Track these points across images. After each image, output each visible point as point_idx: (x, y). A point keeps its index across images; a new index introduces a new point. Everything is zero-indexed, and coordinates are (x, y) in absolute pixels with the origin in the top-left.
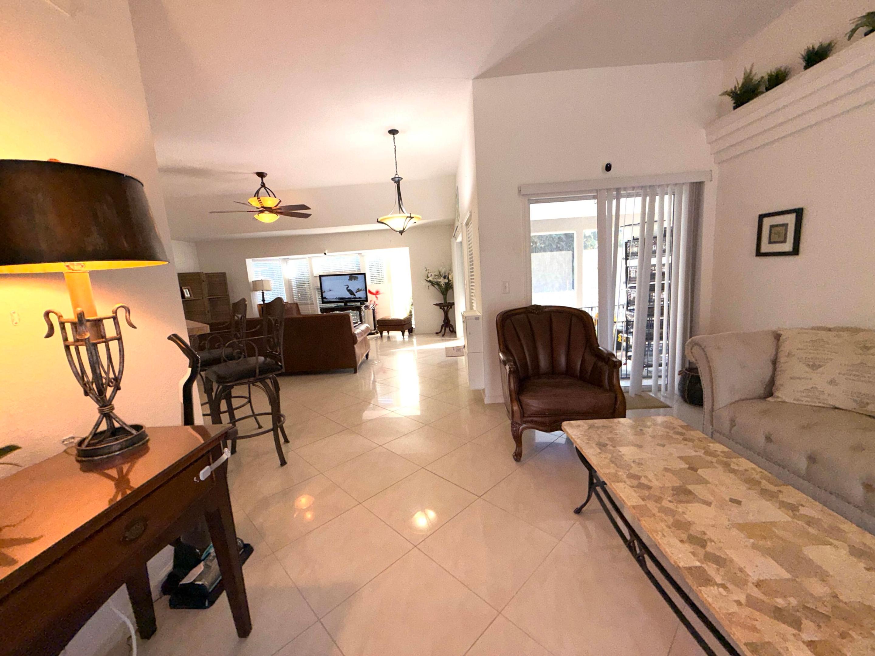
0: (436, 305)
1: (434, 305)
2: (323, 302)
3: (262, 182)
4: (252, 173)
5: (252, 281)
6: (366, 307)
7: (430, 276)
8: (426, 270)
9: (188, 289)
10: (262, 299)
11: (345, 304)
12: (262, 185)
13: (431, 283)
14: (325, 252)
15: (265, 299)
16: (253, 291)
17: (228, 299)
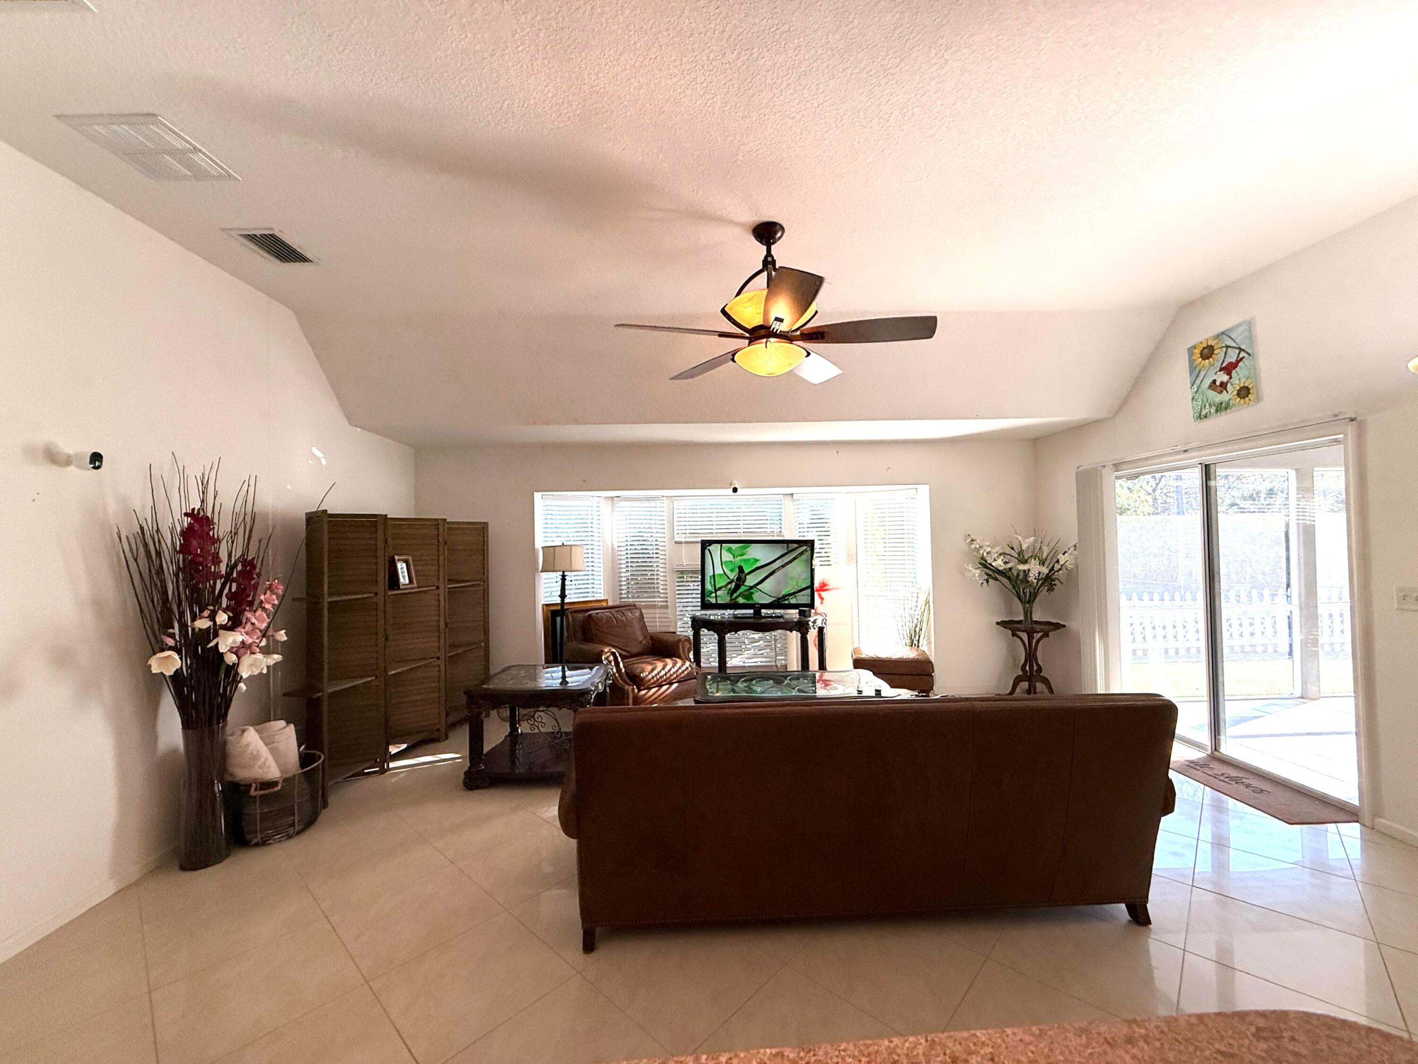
0: (1003, 624)
1: (998, 623)
2: (705, 605)
3: (770, 255)
5: (543, 548)
6: (814, 622)
7: (985, 555)
8: (972, 540)
9: (406, 562)
10: (559, 593)
11: (757, 613)
12: (766, 263)
13: (990, 573)
14: (737, 486)
15: (567, 592)
16: (541, 572)
17: (486, 592)
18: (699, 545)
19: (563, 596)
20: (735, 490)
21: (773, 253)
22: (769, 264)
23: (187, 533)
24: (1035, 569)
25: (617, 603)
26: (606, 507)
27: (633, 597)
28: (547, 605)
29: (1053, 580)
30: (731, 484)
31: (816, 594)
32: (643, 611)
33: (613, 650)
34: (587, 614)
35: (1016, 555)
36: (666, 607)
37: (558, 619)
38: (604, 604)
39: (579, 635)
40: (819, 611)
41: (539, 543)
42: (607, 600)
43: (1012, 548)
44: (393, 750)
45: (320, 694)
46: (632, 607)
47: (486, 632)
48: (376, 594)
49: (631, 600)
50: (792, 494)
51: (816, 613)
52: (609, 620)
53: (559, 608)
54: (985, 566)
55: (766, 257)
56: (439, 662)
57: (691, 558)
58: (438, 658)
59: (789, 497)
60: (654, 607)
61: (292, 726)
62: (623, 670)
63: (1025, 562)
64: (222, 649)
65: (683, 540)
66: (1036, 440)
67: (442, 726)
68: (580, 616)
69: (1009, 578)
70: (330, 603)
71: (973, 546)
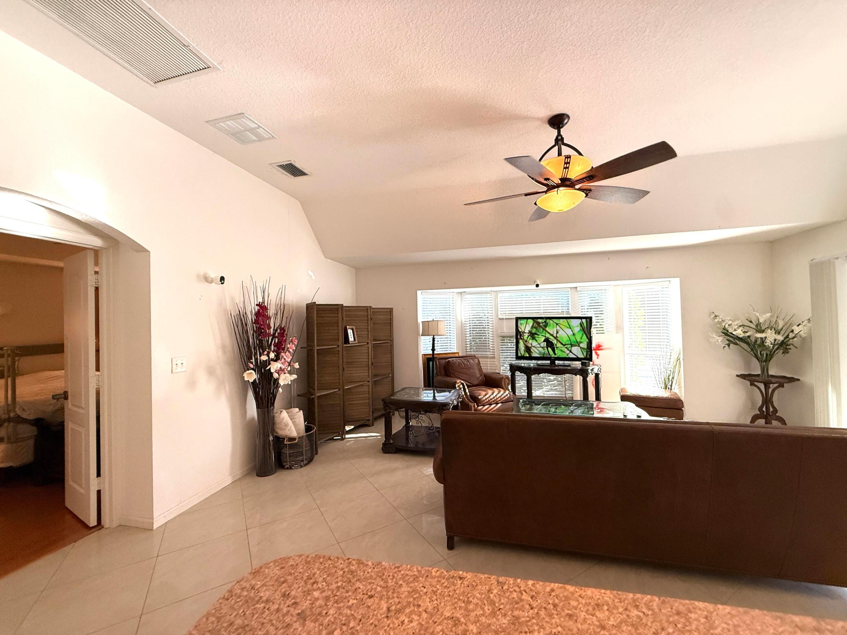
0: (743, 376)
1: (737, 376)
2: (518, 358)
3: (559, 134)
5: (422, 322)
6: (592, 370)
7: (727, 326)
8: (716, 316)
9: (352, 329)
10: (431, 348)
11: (553, 362)
12: (557, 140)
13: (731, 339)
14: (539, 283)
15: (435, 348)
16: (422, 335)
17: (392, 346)
18: (515, 320)
19: (433, 350)
20: (537, 286)
21: (562, 133)
22: (559, 141)
23: (258, 314)
24: (771, 337)
25: (464, 355)
26: (457, 298)
27: (474, 351)
28: (424, 355)
29: (788, 345)
30: (535, 282)
31: (593, 352)
32: (480, 360)
33: (462, 382)
34: (447, 360)
35: (754, 327)
36: (494, 358)
37: (431, 363)
38: (457, 355)
39: (443, 371)
40: (595, 363)
41: (420, 320)
42: (458, 353)
43: (751, 322)
44: (347, 428)
45: (314, 396)
46: (473, 357)
48: (338, 346)
49: (473, 353)
50: (576, 288)
51: (593, 364)
52: (460, 364)
53: (431, 356)
54: (726, 334)
55: (557, 137)
56: (368, 384)
57: (509, 328)
58: (368, 381)
59: (575, 289)
60: (487, 357)
61: (302, 411)
62: (468, 394)
63: (763, 332)
64: (272, 370)
65: (504, 317)
66: (771, 242)
67: (371, 418)
68: (443, 361)
69: (748, 343)
70: (317, 350)
71: (716, 320)
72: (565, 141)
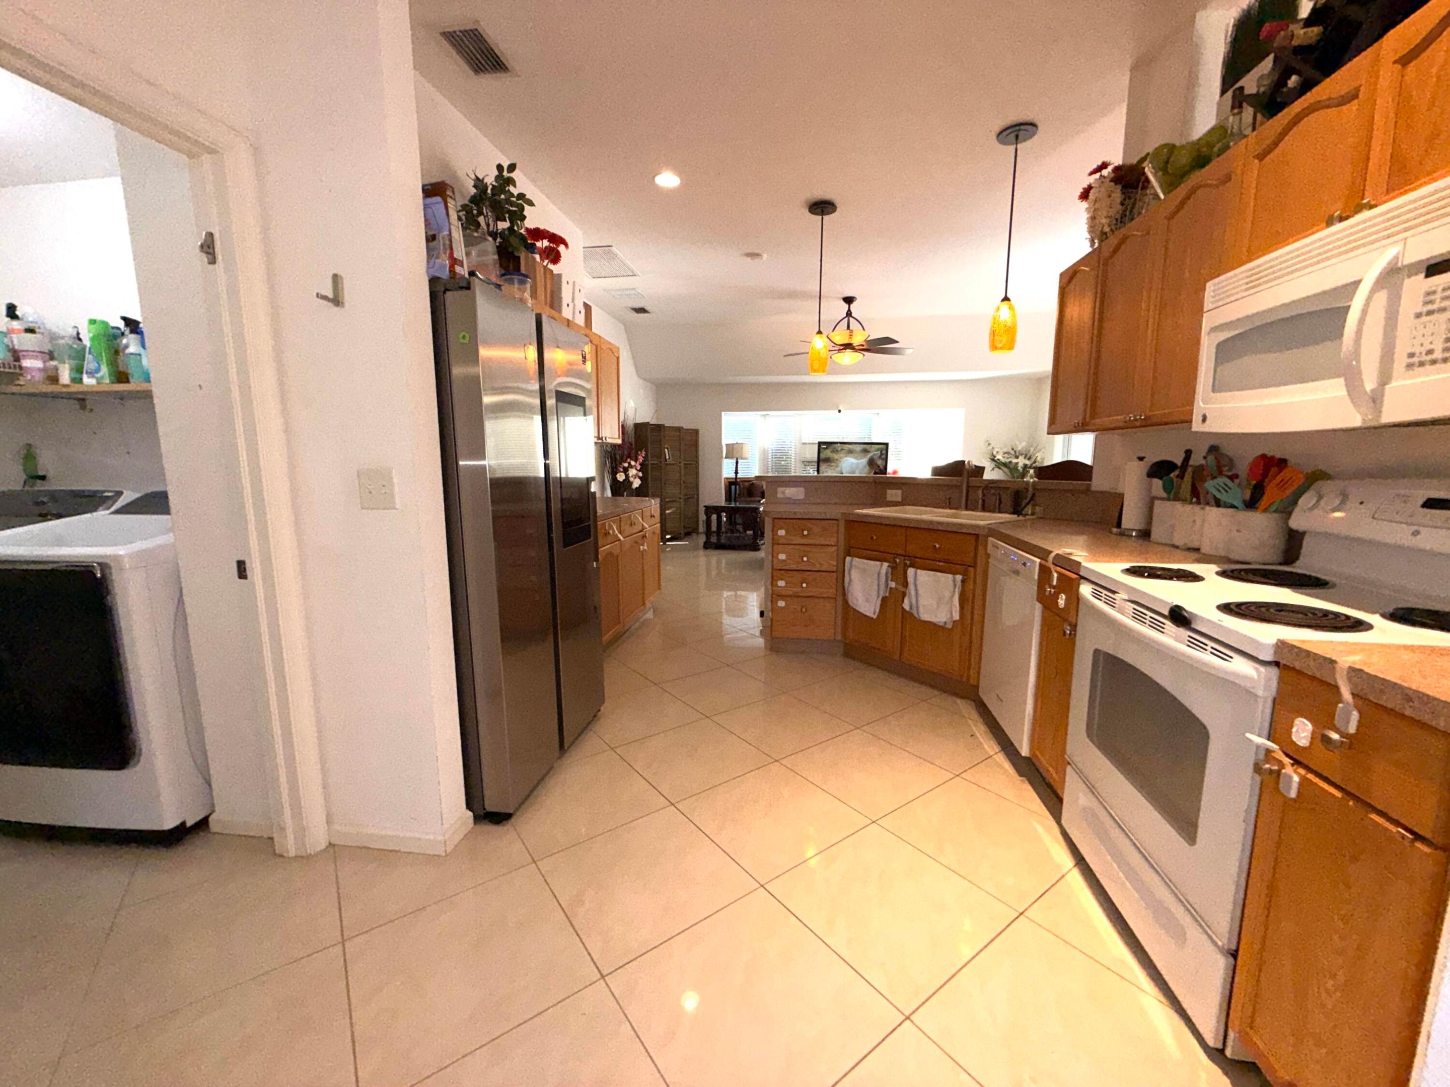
3: (849, 310)
4: (838, 298)
5: (726, 445)
7: (994, 453)
8: (990, 444)
9: (668, 448)
10: (734, 472)
12: (847, 314)
14: (841, 409)
15: (738, 471)
16: (725, 458)
17: (697, 468)
18: (816, 447)
19: (736, 473)
20: (840, 411)
21: (852, 309)
22: (849, 314)
24: (1021, 462)
26: (761, 421)
28: (727, 478)
30: (837, 408)
34: (751, 483)
35: (1014, 453)
37: (733, 487)
39: (746, 493)
41: (724, 443)
43: (1012, 449)
44: (668, 537)
47: (698, 490)
48: (661, 463)
50: (879, 414)
53: (734, 480)
54: (993, 460)
55: (847, 312)
57: (812, 454)
63: (1017, 457)
65: (807, 442)
67: (682, 532)
68: (747, 484)
69: (1009, 468)
70: (651, 463)
72: (853, 315)
